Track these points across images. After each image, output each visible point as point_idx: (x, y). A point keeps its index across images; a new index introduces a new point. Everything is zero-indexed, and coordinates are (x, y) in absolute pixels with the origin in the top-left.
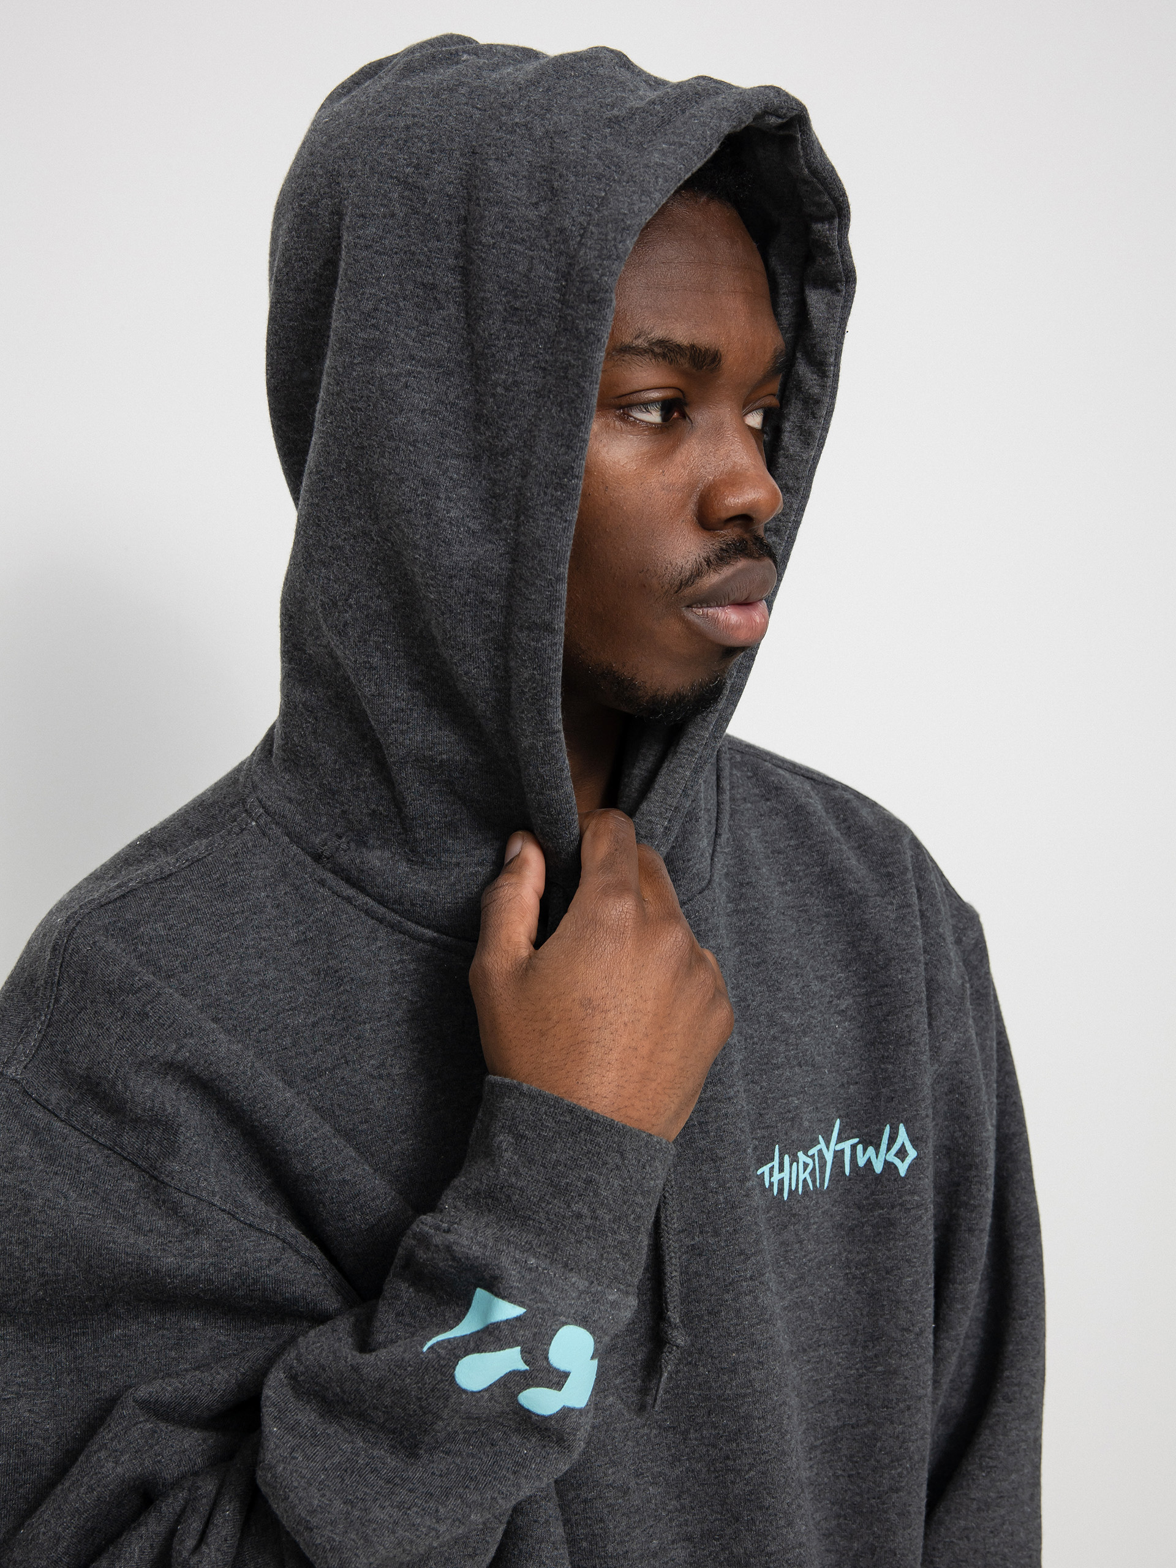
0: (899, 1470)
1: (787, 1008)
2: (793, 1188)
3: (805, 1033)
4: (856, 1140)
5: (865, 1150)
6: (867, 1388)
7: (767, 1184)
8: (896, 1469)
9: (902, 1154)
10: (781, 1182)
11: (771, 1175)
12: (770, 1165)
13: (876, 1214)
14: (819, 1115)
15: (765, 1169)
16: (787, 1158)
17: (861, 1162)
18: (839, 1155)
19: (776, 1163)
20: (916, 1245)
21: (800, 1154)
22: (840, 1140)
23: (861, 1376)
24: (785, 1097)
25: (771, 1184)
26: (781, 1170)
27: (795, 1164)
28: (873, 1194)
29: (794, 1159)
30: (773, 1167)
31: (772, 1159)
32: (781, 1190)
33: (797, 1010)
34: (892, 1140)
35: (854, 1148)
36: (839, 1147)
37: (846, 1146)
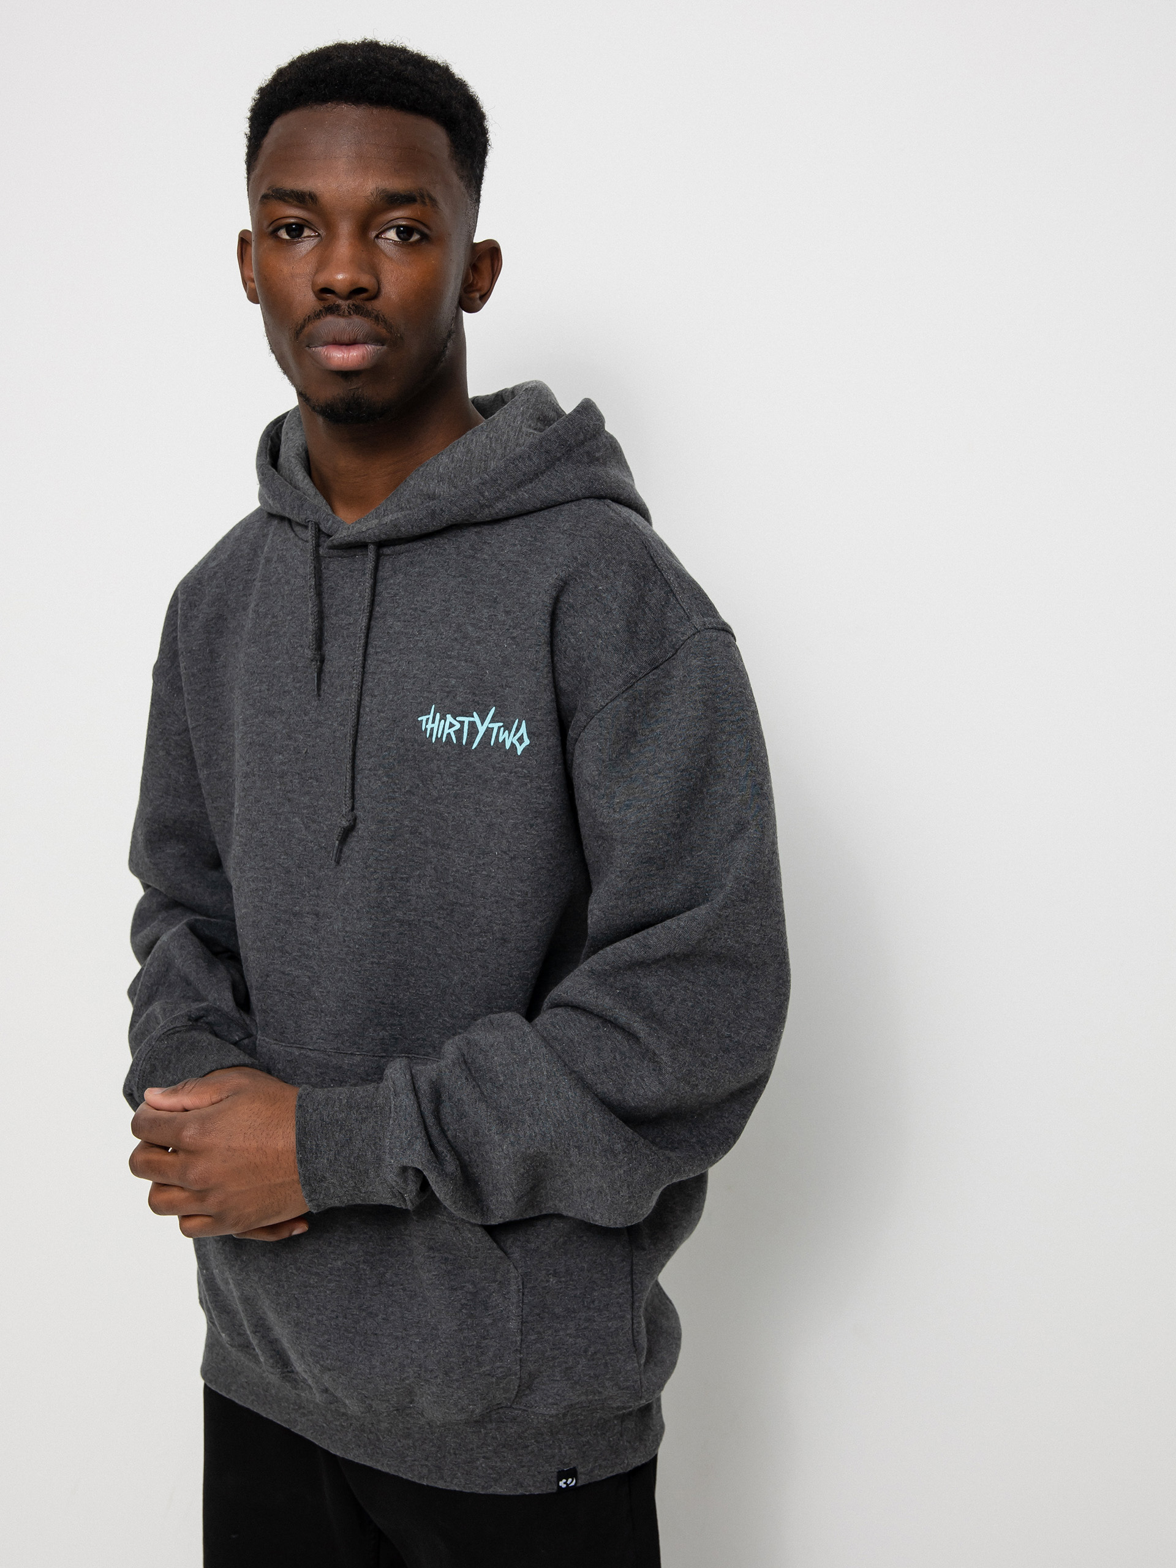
0: (485, 939)
1: (473, 625)
2: (439, 736)
3: (478, 643)
4: (501, 724)
5: (504, 732)
6: (474, 883)
7: (423, 729)
8: (483, 937)
9: (521, 740)
10: (432, 729)
11: (427, 724)
12: (427, 717)
13: (502, 774)
14: (477, 699)
15: (424, 718)
16: (438, 715)
17: (501, 740)
18: (489, 731)
19: (431, 716)
20: (520, 801)
21: (449, 716)
22: (492, 721)
23: (472, 875)
24: (447, 676)
25: (426, 729)
26: (433, 722)
27: (443, 721)
28: (502, 761)
29: (443, 717)
30: (428, 718)
31: (429, 714)
32: (431, 735)
33: (480, 628)
34: (518, 729)
35: (499, 728)
36: (491, 726)
37: (496, 726)
